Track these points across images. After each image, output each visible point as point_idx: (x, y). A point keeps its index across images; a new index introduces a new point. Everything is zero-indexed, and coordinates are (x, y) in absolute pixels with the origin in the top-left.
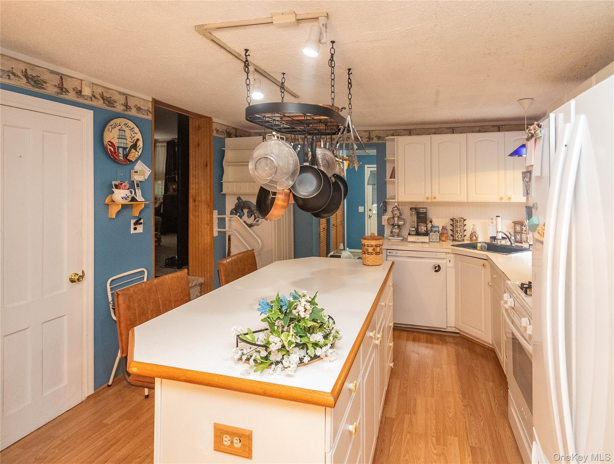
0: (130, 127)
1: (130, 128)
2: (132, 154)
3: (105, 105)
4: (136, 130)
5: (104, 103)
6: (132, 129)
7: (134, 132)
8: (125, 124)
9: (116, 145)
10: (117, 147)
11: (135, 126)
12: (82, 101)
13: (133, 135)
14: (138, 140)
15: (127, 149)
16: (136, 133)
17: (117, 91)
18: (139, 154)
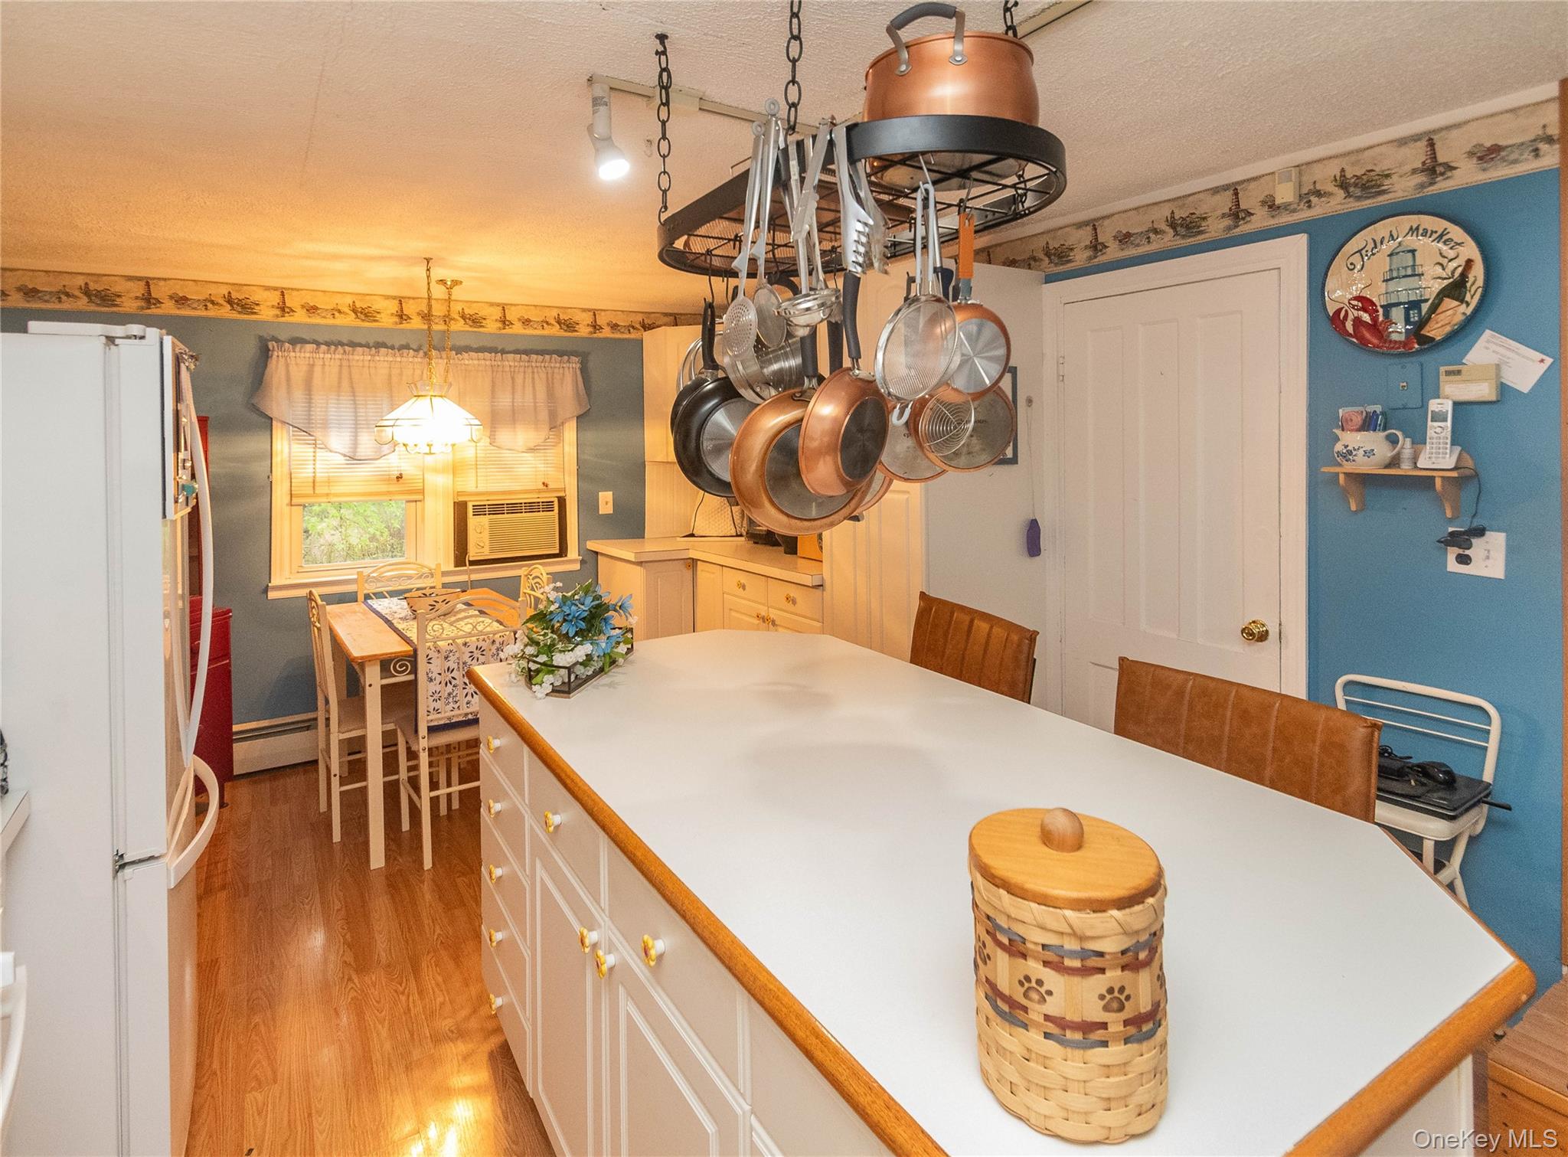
0: (1432, 232)
1: (1435, 236)
2: (1442, 316)
3: (1351, 199)
4: (1456, 233)
5: (1349, 195)
6: (1441, 236)
7: (1453, 244)
8: (1413, 230)
9: (1379, 301)
10: (1382, 306)
11: (1445, 224)
12: (1285, 219)
13: (1451, 254)
14: (1469, 263)
15: (1423, 305)
16: (1459, 244)
17: (1392, 141)
18: (1469, 311)
